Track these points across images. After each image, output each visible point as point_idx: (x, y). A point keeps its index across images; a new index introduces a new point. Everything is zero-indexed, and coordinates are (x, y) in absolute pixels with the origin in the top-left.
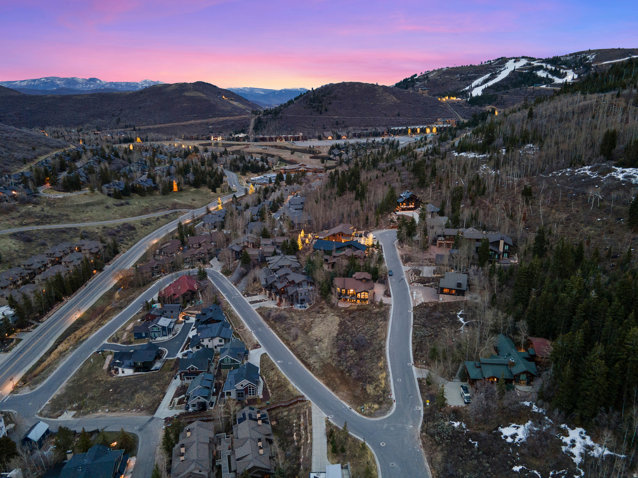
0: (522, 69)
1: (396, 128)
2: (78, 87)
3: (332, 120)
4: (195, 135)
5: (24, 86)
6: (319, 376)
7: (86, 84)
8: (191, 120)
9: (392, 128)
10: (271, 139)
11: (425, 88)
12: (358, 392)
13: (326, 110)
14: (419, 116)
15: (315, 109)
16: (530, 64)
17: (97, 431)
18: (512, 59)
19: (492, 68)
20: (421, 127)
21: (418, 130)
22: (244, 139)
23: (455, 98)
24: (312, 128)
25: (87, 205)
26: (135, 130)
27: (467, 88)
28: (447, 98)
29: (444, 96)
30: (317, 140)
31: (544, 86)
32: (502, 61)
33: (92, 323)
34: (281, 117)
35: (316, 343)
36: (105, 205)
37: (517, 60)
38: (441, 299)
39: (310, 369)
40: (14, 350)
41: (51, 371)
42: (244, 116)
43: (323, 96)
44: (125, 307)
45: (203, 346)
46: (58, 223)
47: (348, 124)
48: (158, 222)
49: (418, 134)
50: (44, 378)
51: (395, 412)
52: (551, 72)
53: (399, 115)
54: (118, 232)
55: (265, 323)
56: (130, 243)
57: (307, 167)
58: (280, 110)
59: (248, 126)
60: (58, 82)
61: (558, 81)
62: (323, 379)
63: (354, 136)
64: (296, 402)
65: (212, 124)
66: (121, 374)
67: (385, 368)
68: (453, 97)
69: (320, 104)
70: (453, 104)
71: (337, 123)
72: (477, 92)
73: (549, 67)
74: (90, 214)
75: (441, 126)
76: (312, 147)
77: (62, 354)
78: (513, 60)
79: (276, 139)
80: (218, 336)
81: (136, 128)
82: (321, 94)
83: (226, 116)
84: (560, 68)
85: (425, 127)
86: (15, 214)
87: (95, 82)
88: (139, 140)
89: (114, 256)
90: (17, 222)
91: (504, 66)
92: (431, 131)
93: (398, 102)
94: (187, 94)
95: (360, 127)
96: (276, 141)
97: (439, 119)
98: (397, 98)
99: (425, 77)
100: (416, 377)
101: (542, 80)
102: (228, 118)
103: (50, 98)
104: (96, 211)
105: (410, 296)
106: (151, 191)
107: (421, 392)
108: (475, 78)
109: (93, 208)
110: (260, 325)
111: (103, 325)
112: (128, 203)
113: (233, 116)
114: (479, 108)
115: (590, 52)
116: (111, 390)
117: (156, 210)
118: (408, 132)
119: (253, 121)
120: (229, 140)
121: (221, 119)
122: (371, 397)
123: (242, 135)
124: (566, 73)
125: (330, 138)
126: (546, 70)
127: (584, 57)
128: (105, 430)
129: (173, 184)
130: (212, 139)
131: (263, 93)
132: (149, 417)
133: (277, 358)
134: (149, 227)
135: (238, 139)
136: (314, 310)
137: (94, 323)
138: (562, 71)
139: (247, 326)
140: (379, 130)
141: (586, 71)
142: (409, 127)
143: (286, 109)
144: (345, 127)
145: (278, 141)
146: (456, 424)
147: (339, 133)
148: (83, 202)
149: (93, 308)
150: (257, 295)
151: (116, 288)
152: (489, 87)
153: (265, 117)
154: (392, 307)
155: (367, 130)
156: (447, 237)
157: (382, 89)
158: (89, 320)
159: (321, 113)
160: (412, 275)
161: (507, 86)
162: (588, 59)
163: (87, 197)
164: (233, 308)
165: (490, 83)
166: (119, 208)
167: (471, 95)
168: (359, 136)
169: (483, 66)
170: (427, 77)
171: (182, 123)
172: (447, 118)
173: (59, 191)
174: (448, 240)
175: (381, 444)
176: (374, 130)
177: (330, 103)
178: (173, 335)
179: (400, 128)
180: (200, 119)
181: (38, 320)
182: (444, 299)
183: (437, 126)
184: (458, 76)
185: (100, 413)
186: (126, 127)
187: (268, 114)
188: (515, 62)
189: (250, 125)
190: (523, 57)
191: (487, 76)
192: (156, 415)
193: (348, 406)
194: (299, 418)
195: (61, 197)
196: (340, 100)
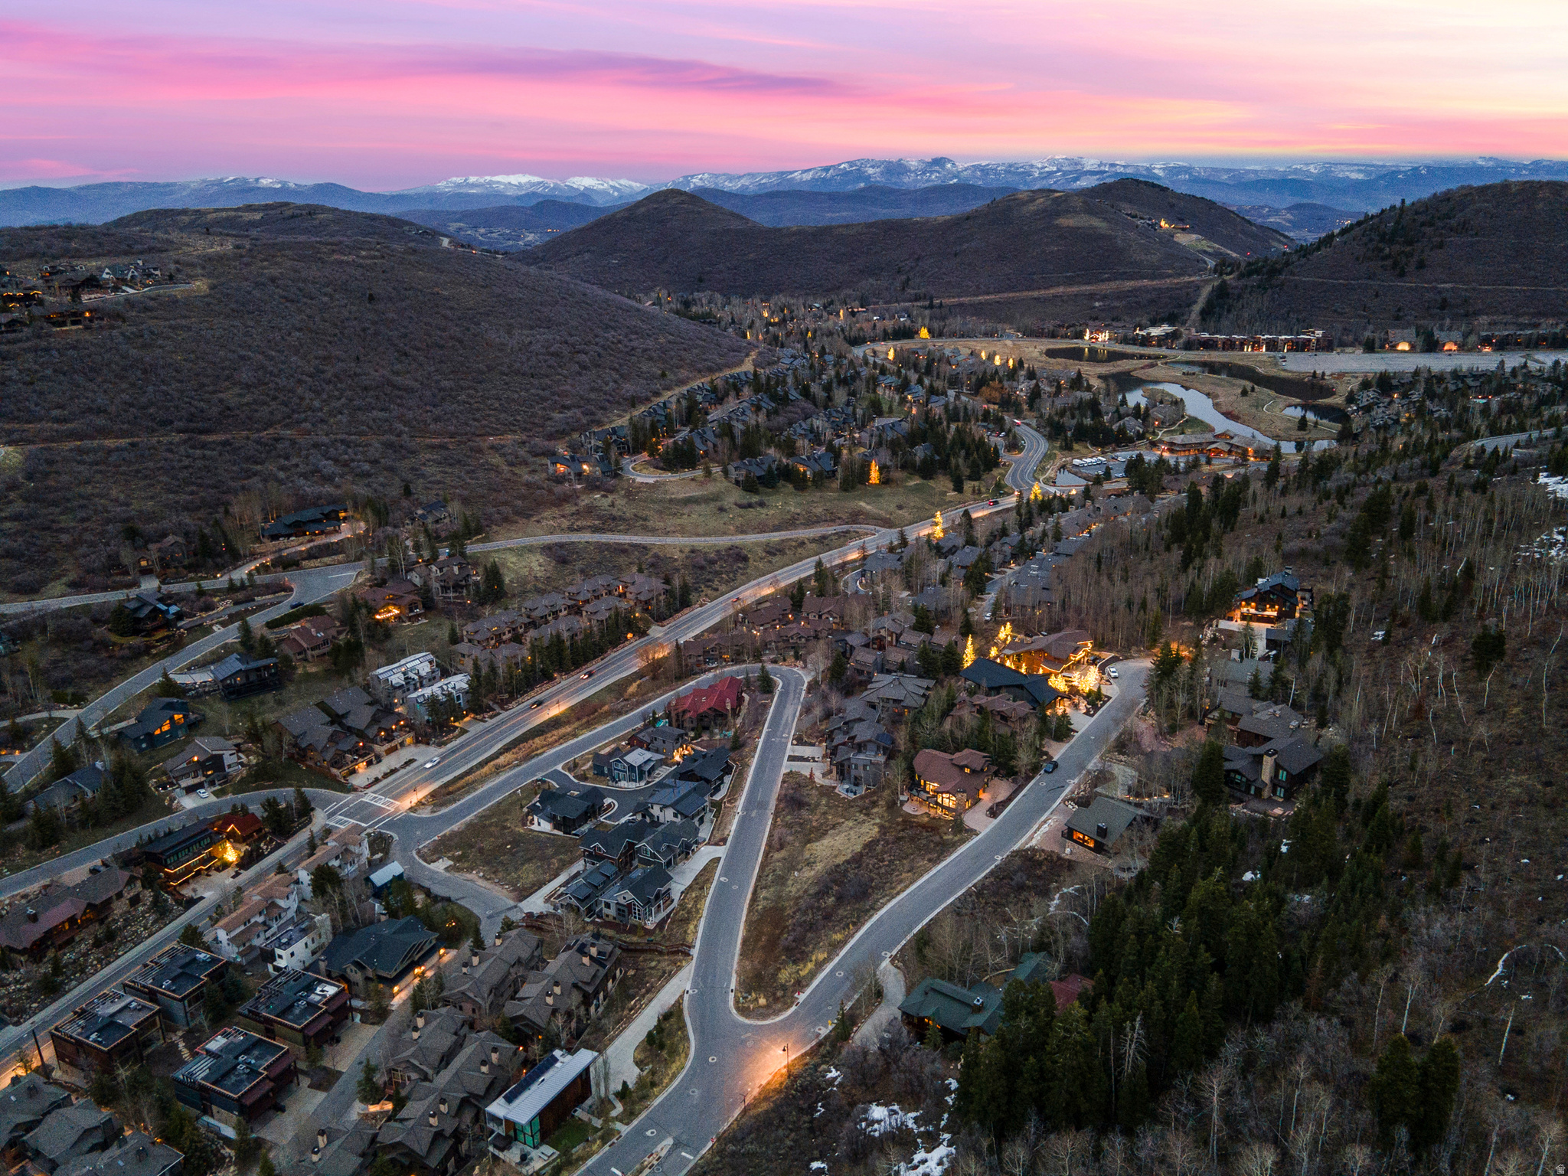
2: (906, 180)
3: (1429, 295)
4: (1049, 326)
5: (802, 182)
7: (924, 173)
8: (1058, 284)
10: (1229, 345)
12: (771, 969)
13: (1421, 265)
15: (1389, 262)
17: (448, 899)
24: (1359, 316)
25: (688, 501)
26: (931, 306)
30: (1359, 351)
33: (568, 729)
34: (1283, 284)
35: (801, 866)
36: (719, 504)
38: (1068, 850)
39: (752, 905)
40: (449, 746)
41: (468, 792)
42: (1187, 279)
43: (1424, 224)
44: (627, 712)
46: (626, 532)
47: (1480, 306)
48: (799, 550)
50: (455, 801)
51: (778, 1023)
54: (712, 562)
55: (773, 804)
56: (723, 588)
58: (1287, 264)
59: (1189, 305)
60: (871, 171)
62: (747, 931)
63: (1486, 342)
64: (674, 952)
65: (1104, 298)
66: (535, 827)
67: (837, 946)
69: (1408, 249)
71: (1444, 305)
74: (684, 520)
76: (1319, 375)
77: (498, 769)
79: (1242, 344)
80: (673, 806)
81: (937, 302)
82: (1421, 219)
83: (1143, 278)
86: (569, 509)
87: (943, 166)
88: (924, 333)
89: (677, 611)
90: (565, 523)
94: (1065, 222)
96: (1242, 349)
102: (1146, 282)
103: (794, 234)
104: (696, 515)
105: (1035, 827)
106: (822, 479)
109: (696, 508)
110: (762, 806)
111: (577, 736)
112: (762, 504)
113: (1162, 276)
116: (508, 846)
117: (812, 521)
119: (1206, 290)
120: (1125, 340)
121: (1130, 284)
122: (774, 984)
123: (1161, 330)
125: (1404, 347)
128: (461, 902)
129: (870, 469)
130: (1087, 337)
131: (1361, 176)
132: (512, 903)
133: (724, 874)
134: (775, 559)
135: (1146, 341)
136: (861, 803)
137: (570, 729)
139: (741, 801)
144: (1466, 315)
145: (1248, 349)
146: (832, 1074)
147: (1437, 334)
148: (681, 496)
149: (584, 704)
150: (813, 745)
151: (639, 675)
153: (1242, 282)
154: (977, 839)
155: (1535, 326)
158: (568, 723)
159: (1402, 274)
160: (1086, 783)
163: (693, 484)
164: (754, 762)
166: (742, 511)
171: (1036, 294)
173: (657, 468)
174: (1229, 722)
175: (710, 1057)
177: (1441, 246)
178: (647, 784)
180: (1079, 283)
181: (503, 705)
182: (1072, 850)
185: (473, 875)
186: (917, 298)
187: (1252, 273)
189: (1195, 302)
192: (521, 905)
193: (733, 986)
195: (651, 481)
196: (1476, 235)
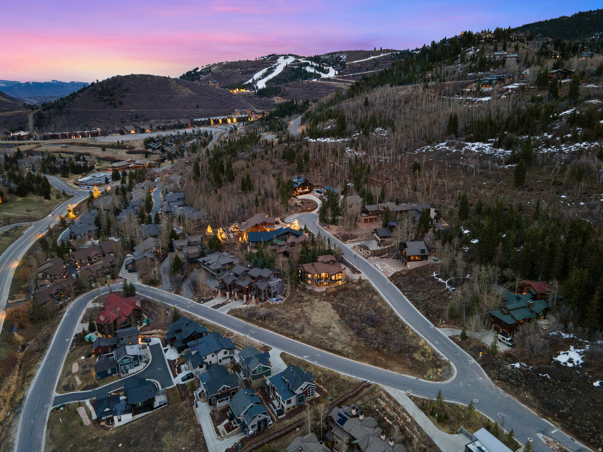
0: (292, 65)
1: (199, 120)
3: (129, 114)
6: (360, 359)
9: (195, 120)
10: (64, 136)
11: (215, 81)
12: (410, 363)
13: (121, 103)
14: (216, 108)
15: (108, 102)
16: (298, 61)
18: (281, 56)
19: (267, 63)
20: (222, 117)
21: (220, 121)
22: (29, 137)
23: (244, 90)
24: (108, 122)
27: (250, 81)
28: (237, 90)
29: (234, 89)
31: (315, 80)
32: (274, 58)
33: (12, 378)
34: (68, 112)
35: (326, 330)
37: (286, 57)
39: (343, 355)
43: (112, 89)
45: (206, 363)
47: (148, 117)
49: (221, 125)
51: (458, 370)
52: (316, 68)
53: (197, 107)
55: (250, 324)
57: (137, 162)
58: (65, 104)
59: (26, 123)
61: (324, 76)
62: (366, 361)
63: (158, 128)
64: (362, 389)
66: (117, 424)
67: (417, 336)
68: (243, 89)
69: (112, 98)
70: (244, 95)
71: (137, 117)
72: (261, 85)
73: (315, 64)
75: (240, 116)
76: (120, 142)
77: (4, 425)
78: (283, 57)
80: (223, 348)
82: (110, 87)
84: (323, 65)
85: (226, 117)
91: (277, 62)
92: (232, 121)
93: (194, 94)
95: (162, 119)
96: (71, 138)
97: (236, 110)
98: (192, 90)
99: (208, 70)
100: (447, 337)
101: (311, 75)
105: (376, 269)
107: (462, 347)
108: (255, 72)
110: (248, 327)
111: (32, 376)
114: (268, 99)
115: (341, 53)
116: (120, 445)
118: (210, 122)
119: (31, 116)
120: (8, 139)
122: (426, 364)
123: (22, 133)
124: (328, 69)
125: (133, 132)
126: (312, 66)
127: (339, 57)
133: (300, 355)
135: (20, 138)
136: (293, 300)
137: (15, 377)
138: (325, 68)
139: (236, 332)
140: (183, 121)
141: (343, 69)
142: (211, 118)
143: (71, 103)
144: (145, 120)
145: (73, 138)
146: (517, 365)
147: (141, 127)
150: (212, 299)
151: (9, 330)
152: (270, 80)
153: (46, 112)
154: (371, 281)
155: (170, 122)
156: (371, 213)
157: (175, 82)
158: (5, 375)
159: (115, 107)
160: (361, 251)
161: (285, 79)
162: (341, 59)
164: (200, 317)
165: (271, 77)
167: (257, 87)
168: (164, 129)
169: (258, 61)
170: (210, 70)
172: (244, 108)
174: (371, 215)
175: (474, 400)
176: (177, 122)
177: (123, 96)
178: (147, 362)
179: (203, 119)
182: (410, 266)
183: (237, 116)
184: (239, 70)
187: (49, 108)
188: (285, 58)
189: (28, 121)
190: (290, 55)
191: (265, 70)
193: (415, 378)
194: (377, 403)
196: (134, 93)
